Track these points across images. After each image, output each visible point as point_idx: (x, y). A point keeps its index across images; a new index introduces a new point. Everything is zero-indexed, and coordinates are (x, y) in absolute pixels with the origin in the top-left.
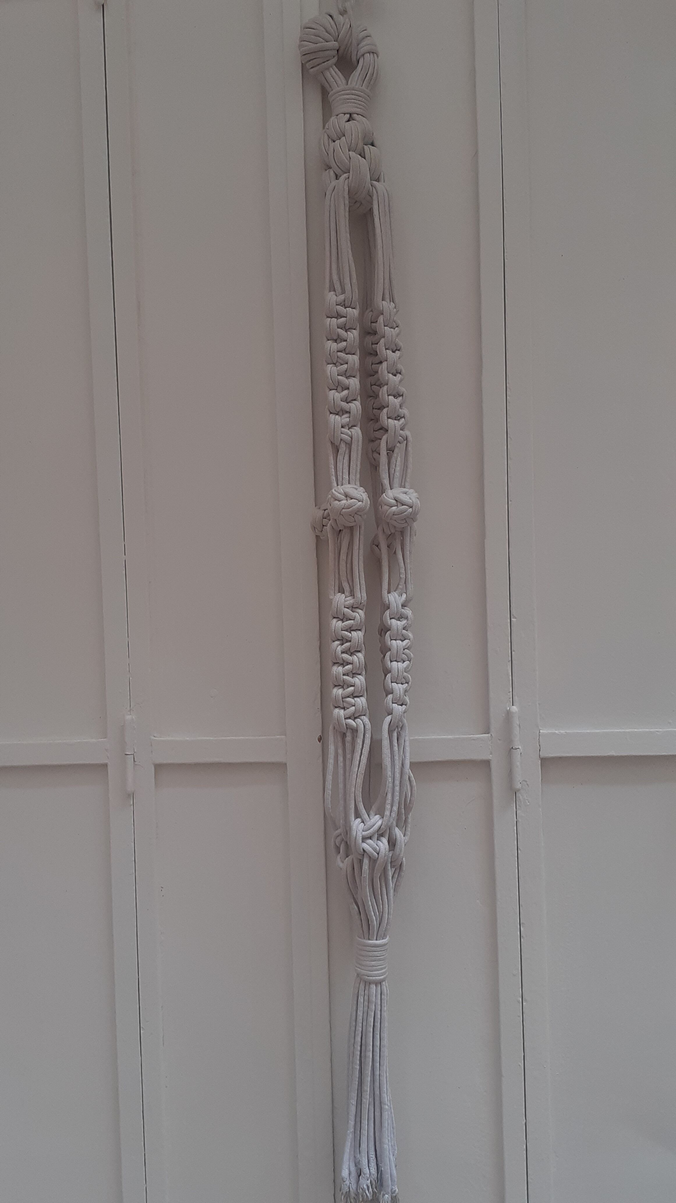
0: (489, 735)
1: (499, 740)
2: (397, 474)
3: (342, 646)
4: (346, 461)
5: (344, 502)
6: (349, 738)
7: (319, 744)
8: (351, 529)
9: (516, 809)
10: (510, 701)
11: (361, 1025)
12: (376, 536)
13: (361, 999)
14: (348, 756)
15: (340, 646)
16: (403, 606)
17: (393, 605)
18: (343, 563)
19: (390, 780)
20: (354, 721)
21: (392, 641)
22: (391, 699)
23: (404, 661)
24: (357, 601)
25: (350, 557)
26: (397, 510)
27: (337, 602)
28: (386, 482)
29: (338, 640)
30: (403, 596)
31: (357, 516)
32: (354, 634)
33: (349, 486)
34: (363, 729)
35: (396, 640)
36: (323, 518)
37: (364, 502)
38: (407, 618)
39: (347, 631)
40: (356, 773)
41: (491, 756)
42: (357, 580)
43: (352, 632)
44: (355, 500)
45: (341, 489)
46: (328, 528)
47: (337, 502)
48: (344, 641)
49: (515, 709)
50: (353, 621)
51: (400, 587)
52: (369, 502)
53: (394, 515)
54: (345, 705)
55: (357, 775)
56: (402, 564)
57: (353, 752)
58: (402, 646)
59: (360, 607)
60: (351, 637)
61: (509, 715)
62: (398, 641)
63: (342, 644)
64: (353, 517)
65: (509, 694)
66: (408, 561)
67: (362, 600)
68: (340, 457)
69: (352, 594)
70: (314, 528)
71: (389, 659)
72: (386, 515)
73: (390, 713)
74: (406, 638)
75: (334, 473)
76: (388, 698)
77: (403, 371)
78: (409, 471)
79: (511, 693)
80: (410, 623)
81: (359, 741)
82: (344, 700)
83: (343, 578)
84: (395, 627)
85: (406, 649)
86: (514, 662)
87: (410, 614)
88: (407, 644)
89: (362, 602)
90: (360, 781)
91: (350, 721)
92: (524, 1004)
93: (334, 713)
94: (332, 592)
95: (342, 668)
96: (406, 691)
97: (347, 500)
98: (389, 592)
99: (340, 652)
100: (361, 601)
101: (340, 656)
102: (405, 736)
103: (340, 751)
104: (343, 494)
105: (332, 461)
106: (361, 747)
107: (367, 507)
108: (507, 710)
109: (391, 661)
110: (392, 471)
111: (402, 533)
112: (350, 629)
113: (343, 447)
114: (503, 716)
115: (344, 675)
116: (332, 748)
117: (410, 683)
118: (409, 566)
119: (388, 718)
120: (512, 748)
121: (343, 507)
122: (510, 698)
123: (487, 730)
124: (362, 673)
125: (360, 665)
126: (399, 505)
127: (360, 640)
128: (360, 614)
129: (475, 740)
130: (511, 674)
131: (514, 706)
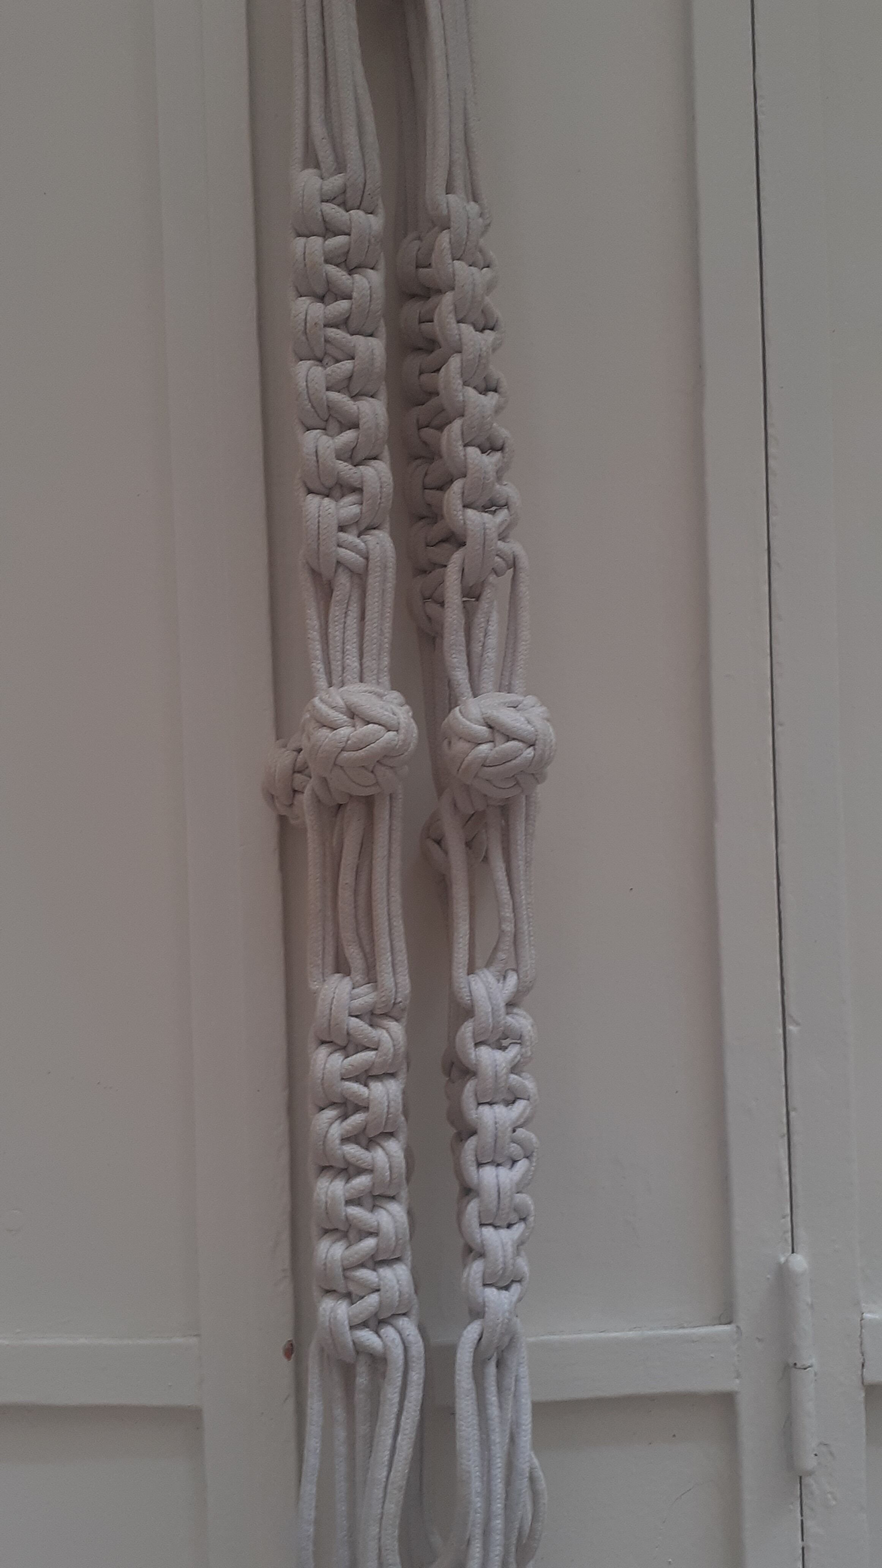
0: (733, 1328)
1: (759, 1340)
2: (491, 655)
3: (344, 1124)
4: (352, 621)
5: (344, 731)
6: (362, 1380)
7: (286, 1366)
8: (369, 802)
9: (802, 1516)
10: (786, 1240)
12: (434, 819)
14: (362, 1429)
15: (338, 1122)
16: (511, 1005)
17: (484, 1007)
18: (345, 895)
19: (478, 1502)
20: (377, 1332)
21: (481, 1108)
22: (479, 1275)
23: (514, 1162)
24: (384, 999)
25: (364, 877)
26: (493, 752)
27: (329, 1000)
28: (461, 676)
29: (332, 1104)
30: (508, 979)
31: (383, 768)
32: (377, 1088)
33: (363, 687)
34: (402, 1357)
35: (490, 1104)
36: (294, 772)
37: (402, 731)
38: (519, 1039)
39: (356, 1079)
40: (383, 1484)
41: (737, 1382)
42: (383, 942)
43: (372, 1084)
44: (376, 726)
45: (337, 696)
46: (305, 799)
47: (325, 731)
48: (350, 1108)
49: (799, 1262)
50: (373, 1053)
51: (501, 955)
52: (416, 731)
53: (484, 766)
54: (352, 1288)
55: (386, 1487)
56: (506, 895)
57: (374, 1415)
58: (508, 1123)
59: (392, 1014)
60: (369, 1097)
61: (783, 1277)
62: (496, 1107)
63: (345, 1117)
64: (372, 772)
65: (783, 1222)
66: (521, 886)
67: (399, 995)
68: (336, 611)
69: (371, 977)
70: (271, 798)
71: (473, 1159)
72: (463, 767)
73: (477, 1312)
74: (518, 1096)
75: (318, 653)
76: (472, 1273)
77: (504, 384)
78: (523, 647)
79: (789, 1219)
80: (529, 1053)
81: (392, 1394)
82: (348, 1273)
83: (347, 935)
84: (490, 1068)
85: (519, 1126)
86: (795, 1138)
87: (529, 1028)
88: (525, 1110)
89: (399, 1000)
90: (393, 1507)
91: (367, 1336)
93: (321, 1309)
94: (317, 971)
95: (343, 1183)
96: (520, 1244)
97: (354, 726)
98: (471, 971)
99: (338, 1142)
100: (395, 999)
101: (340, 1151)
102: (519, 1364)
103: (339, 1413)
104: (344, 710)
105: (314, 622)
106: (395, 1410)
107: (409, 744)
108: (779, 1264)
109: (480, 1165)
110: (477, 648)
111: (505, 809)
112: (366, 1076)
113: (343, 581)
114: (768, 1279)
115: (349, 1202)
116: (315, 1406)
117: (531, 1219)
118: (523, 899)
119: (472, 1331)
120: (795, 1364)
121: (342, 745)
122: (785, 1232)
123: (727, 1316)
124: (398, 1193)
125: (394, 1176)
126: (499, 738)
127: (392, 1103)
128: (393, 1034)
129: (693, 1342)
130: (787, 1169)
131: (797, 1253)
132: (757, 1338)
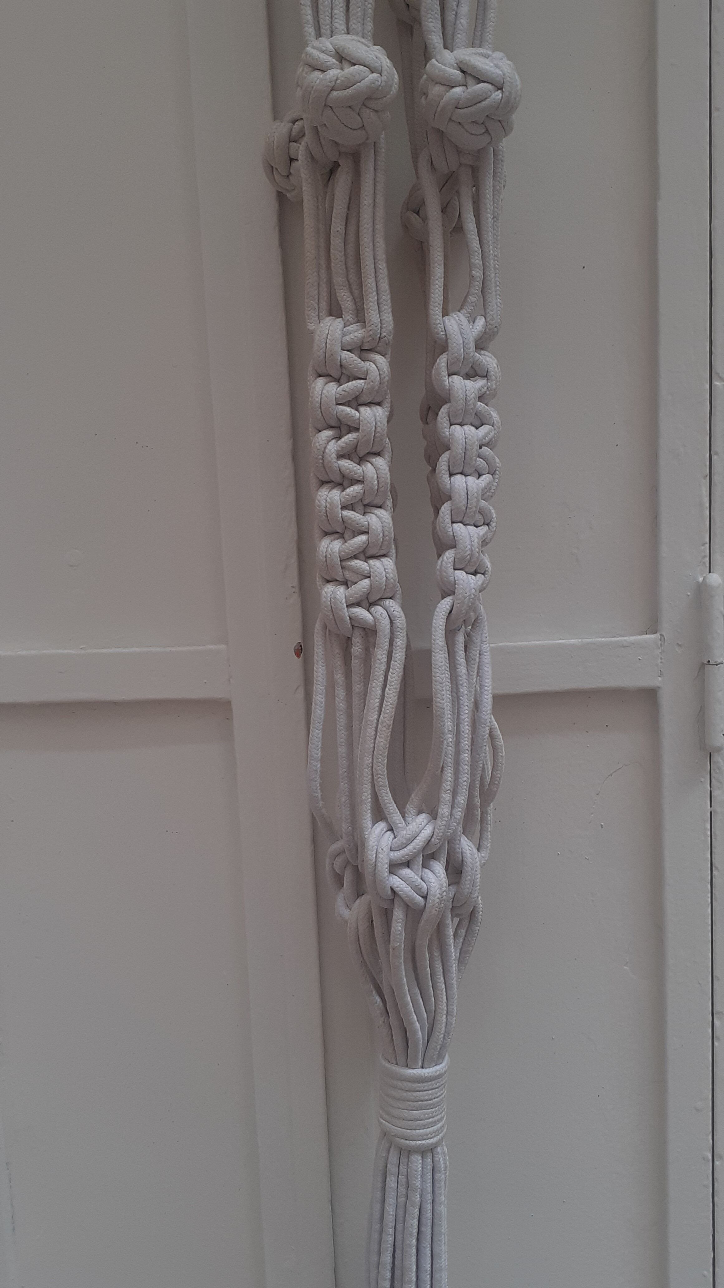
0: (657, 636)
2: (463, 22)
3: (339, 442)
5: (333, 73)
6: (357, 649)
7: (297, 662)
8: (356, 157)
9: (711, 787)
10: (704, 563)
11: (391, 1231)
13: (391, 1182)
14: (357, 688)
15: (334, 441)
16: (480, 345)
17: (456, 340)
18: (337, 242)
19: (450, 738)
20: (368, 611)
21: (453, 427)
22: (451, 560)
23: (480, 475)
24: (371, 332)
25: (352, 228)
27: (325, 336)
28: (436, 40)
29: (331, 427)
30: (477, 321)
31: (368, 111)
32: (366, 412)
33: (349, 37)
34: (388, 627)
35: (461, 425)
36: (290, 141)
37: (384, 73)
38: (486, 376)
39: (348, 404)
40: (375, 725)
41: (660, 679)
42: (370, 282)
43: (362, 409)
44: (362, 67)
45: (327, 43)
46: (301, 167)
47: (317, 74)
48: (344, 429)
49: (715, 579)
50: (362, 381)
51: (472, 299)
52: (396, 76)
53: (456, 108)
54: (348, 575)
55: (376, 728)
56: (475, 244)
57: (367, 678)
58: (476, 438)
59: (377, 350)
60: (359, 419)
61: (701, 592)
62: (465, 427)
63: (339, 438)
64: (359, 115)
65: (703, 548)
66: (489, 237)
67: (384, 330)
69: (360, 317)
70: (271, 169)
71: (447, 468)
72: (439, 110)
73: (448, 591)
74: (485, 421)
76: (445, 558)
78: (491, 15)
79: (708, 546)
80: (494, 386)
81: (381, 655)
82: (344, 563)
83: (339, 280)
84: (460, 391)
85: (484, 445)
86: (715, 478)
87: (495, 365)
88: (488, 433)
89: (384, 334)
90: (383, 741)
91: (360, 612)
92: (717, 1163)
93: (324, 592)
94: (314, 314)
95: (339, 492)
96: (484, 542)
97: (342, 69)
98: (445, 313)
99: (334, 456)
100: (380, 334)
101: (336, 465)
102: (482, 642)
103: (339, 677)
104: (334, 53)
106: (383, 667)
107: (391, 86)
108: (698, 582)
109: (451, 475)
110: (450, 17)
111: (475, 172)
112: (356, 402)
114: (688, 596)
115: (344, 508)
116: (319, 671)
117: (493, 524)
118: (491, 250)
119: (445, 604)
120: (709, 661)
121: (331, 85)
122: (704, 557)
123: (653, 627)
124: (384, 502)
125: (380, 486)
126: (470, 81)
127: (379, 424)
128: (379, 365)
129: (624, 647)
130: (708, 505)
131: (713, 572)
132: (678, 644)
